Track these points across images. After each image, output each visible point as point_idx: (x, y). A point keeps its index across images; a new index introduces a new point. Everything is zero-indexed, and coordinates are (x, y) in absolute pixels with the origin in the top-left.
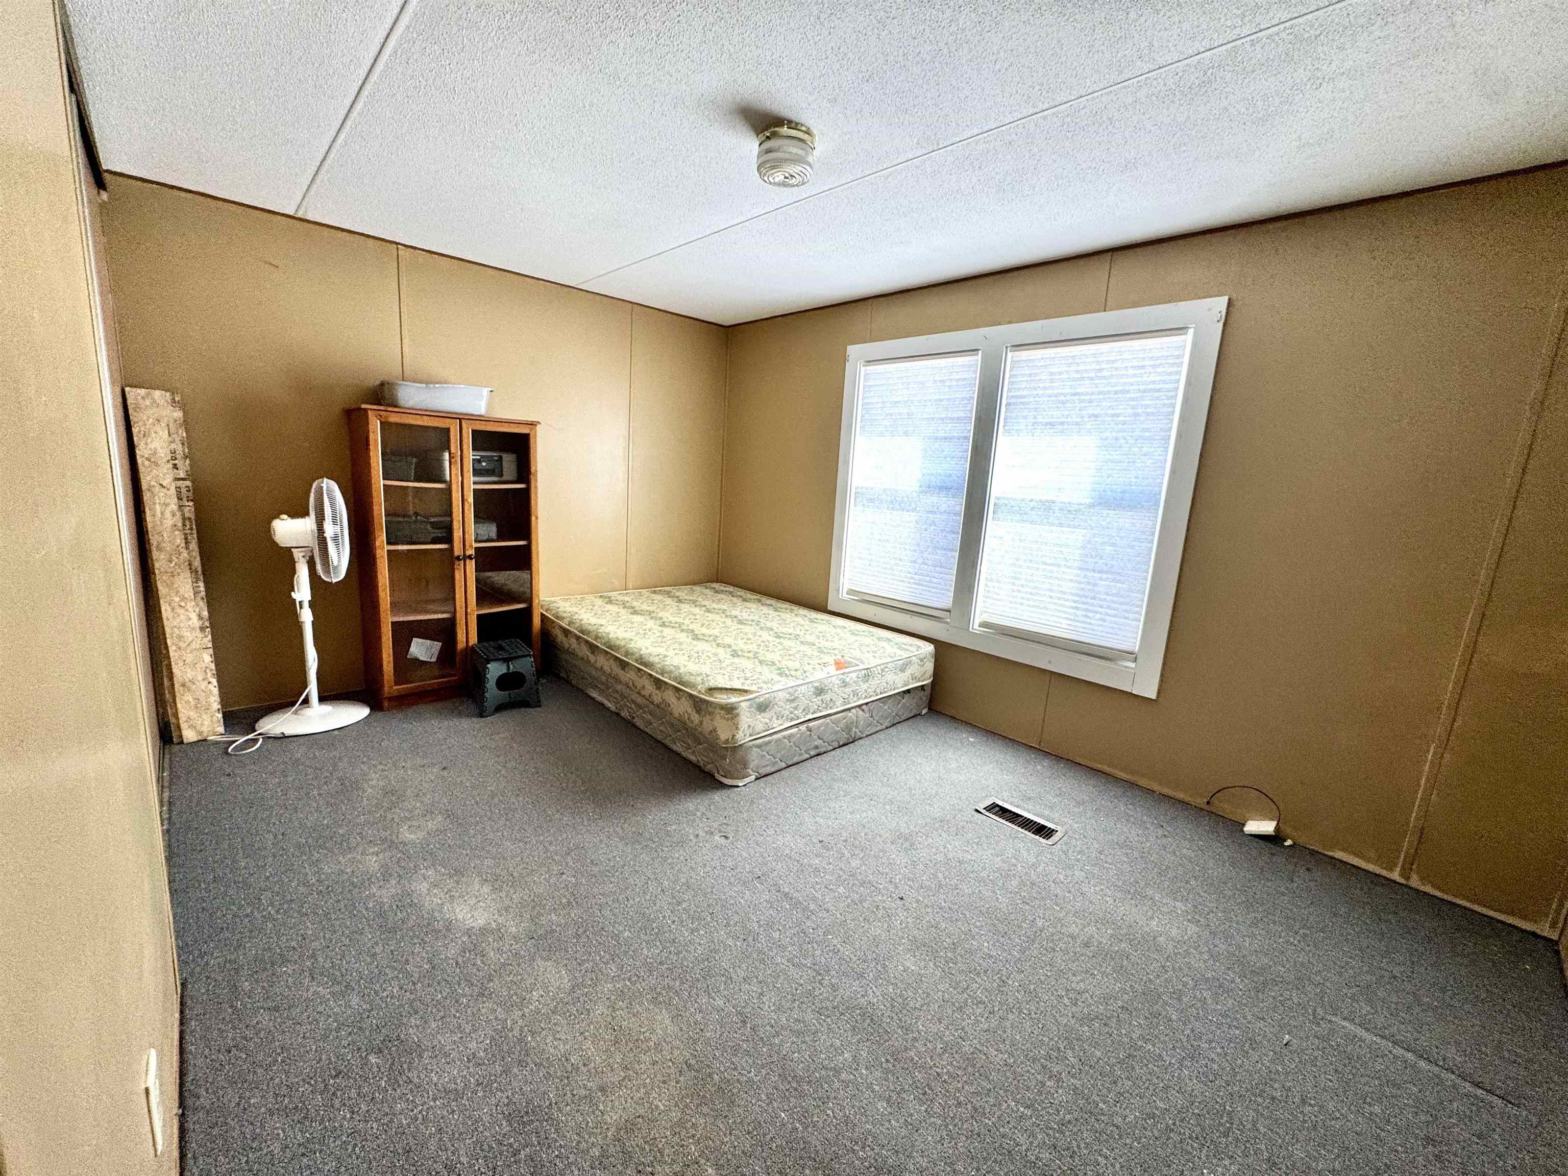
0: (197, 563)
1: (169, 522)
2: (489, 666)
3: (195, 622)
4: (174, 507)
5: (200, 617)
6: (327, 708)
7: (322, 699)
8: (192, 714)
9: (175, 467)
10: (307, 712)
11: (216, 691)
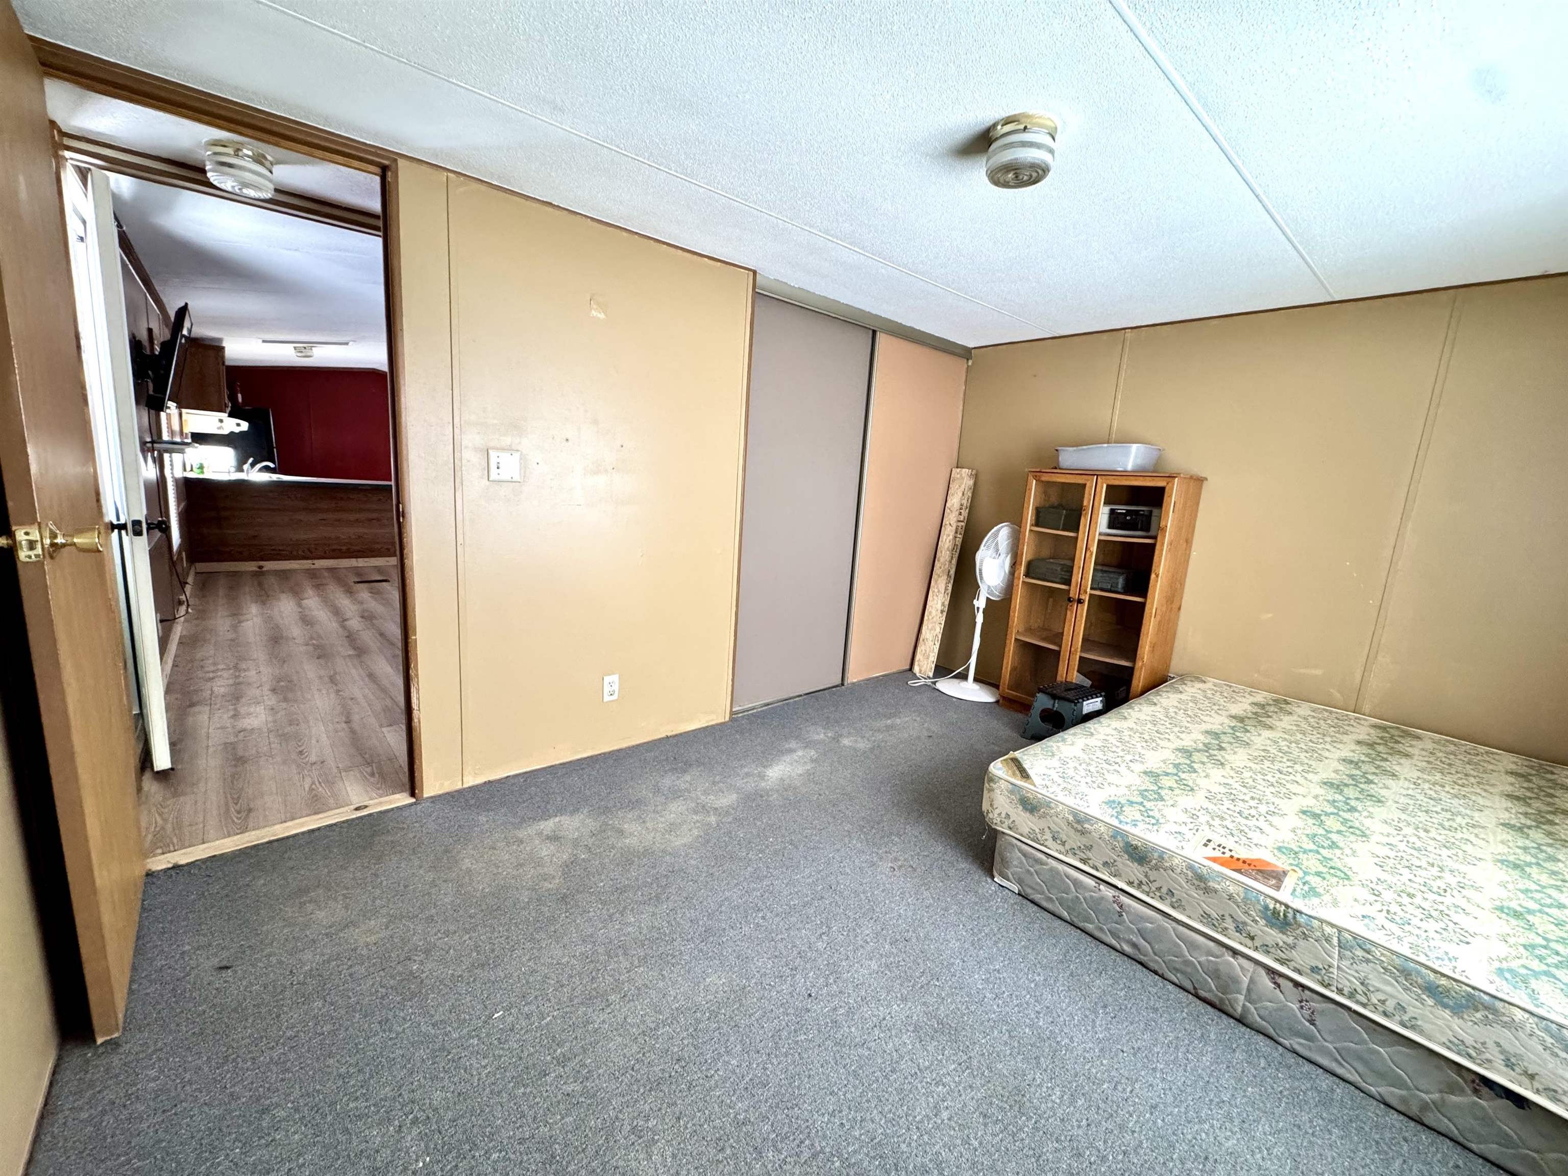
0: (952, 572)
1: (946, 546)
2: (1038, 695)
3: (939, 607)
4: (951, 537)
5: (943, 604)
6: (976, 687)
7: (976, 680)
8: (921, 658)
9: (960, 514)
10: (963, 684)
11: (936, 651)
